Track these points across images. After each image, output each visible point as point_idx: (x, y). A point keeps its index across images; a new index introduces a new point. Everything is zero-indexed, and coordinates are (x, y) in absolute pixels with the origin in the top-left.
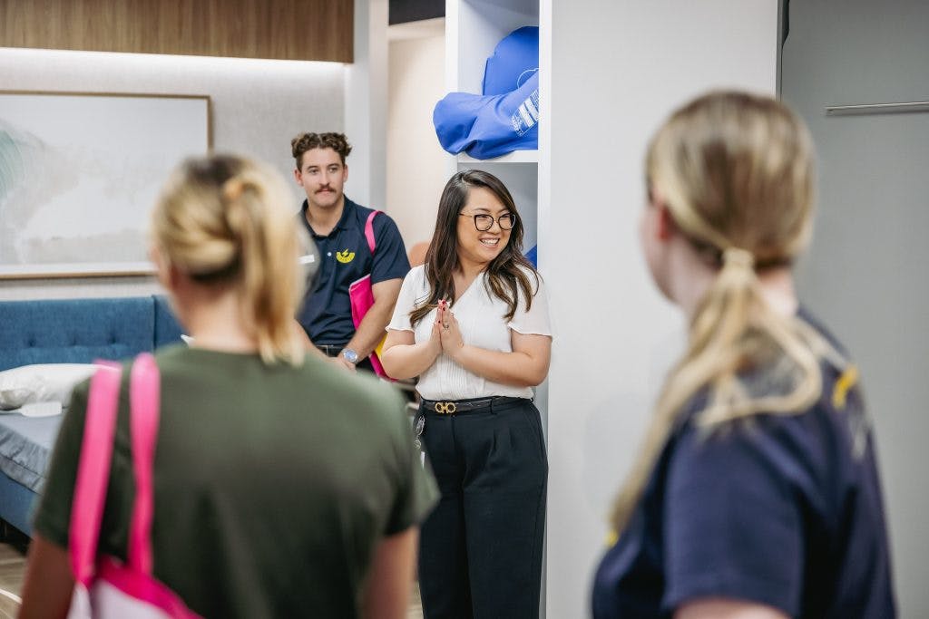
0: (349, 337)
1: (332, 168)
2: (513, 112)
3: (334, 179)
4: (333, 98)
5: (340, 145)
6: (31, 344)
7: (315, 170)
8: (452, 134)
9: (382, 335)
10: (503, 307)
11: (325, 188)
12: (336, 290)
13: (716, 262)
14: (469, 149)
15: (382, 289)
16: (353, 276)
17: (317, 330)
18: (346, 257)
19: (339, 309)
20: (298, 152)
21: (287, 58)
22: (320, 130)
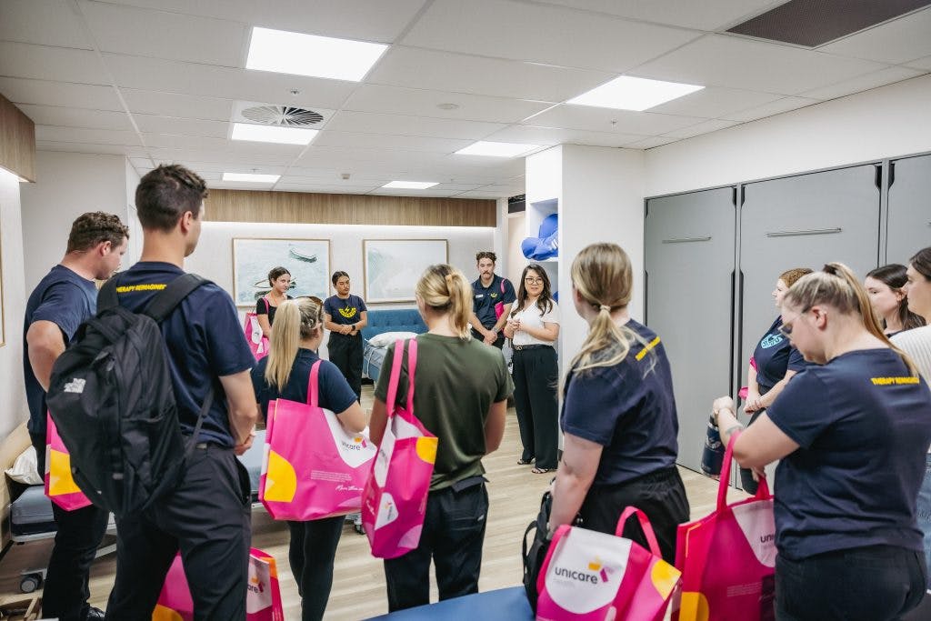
0: (495, 323)
1: (489, 265)
2: (549, 244)
3: (490, 269)
4: (490, 240)
5: (492, 257)
6: (388, 324)
7: (483, 266)
8: (528, 252)
9: (506, 323)
10: (541, 312)
11: (486, 272)
12: (490, 307)
13: (598, 310)
14: (534, 257)
15: (506, 306)
16: (497, 302)
17: (484, 320)
18: (494, 296)
19: (492, 313)
20: (478, 259)
21: (473, 226)
22: (486, 251)
